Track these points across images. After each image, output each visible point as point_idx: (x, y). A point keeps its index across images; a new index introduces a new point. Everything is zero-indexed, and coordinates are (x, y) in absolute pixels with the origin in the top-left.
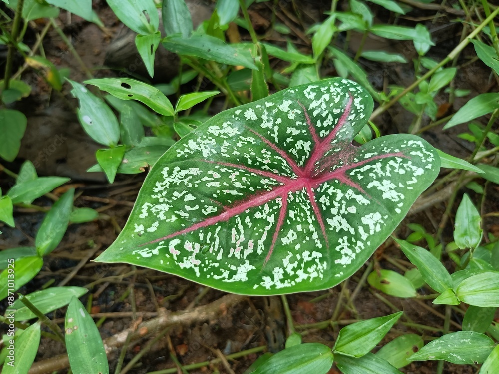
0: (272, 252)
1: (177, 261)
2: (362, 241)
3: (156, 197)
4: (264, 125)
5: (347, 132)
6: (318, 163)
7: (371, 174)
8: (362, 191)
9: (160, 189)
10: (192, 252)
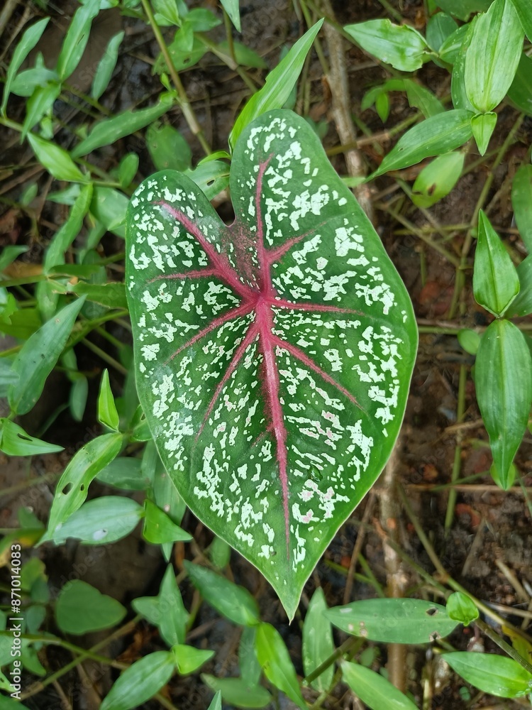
0: (346, 390)
1: (322, 519)
2: (368, 267)
3: (230, 516)
4: (170, 339)
5: (210, 226)
6: (242, 279)
7: (280, 218)
8: (300, 238)
9: (220, 506)
10: (315, 494)
